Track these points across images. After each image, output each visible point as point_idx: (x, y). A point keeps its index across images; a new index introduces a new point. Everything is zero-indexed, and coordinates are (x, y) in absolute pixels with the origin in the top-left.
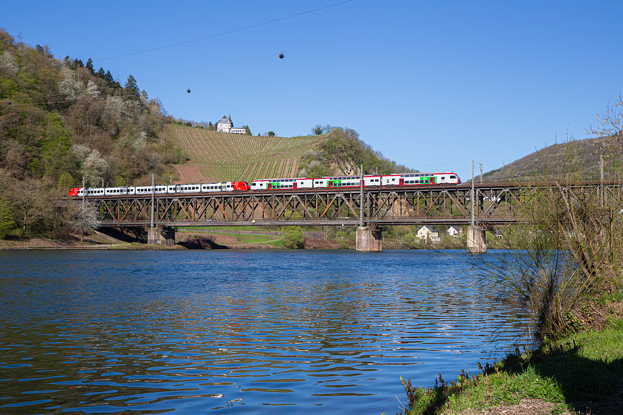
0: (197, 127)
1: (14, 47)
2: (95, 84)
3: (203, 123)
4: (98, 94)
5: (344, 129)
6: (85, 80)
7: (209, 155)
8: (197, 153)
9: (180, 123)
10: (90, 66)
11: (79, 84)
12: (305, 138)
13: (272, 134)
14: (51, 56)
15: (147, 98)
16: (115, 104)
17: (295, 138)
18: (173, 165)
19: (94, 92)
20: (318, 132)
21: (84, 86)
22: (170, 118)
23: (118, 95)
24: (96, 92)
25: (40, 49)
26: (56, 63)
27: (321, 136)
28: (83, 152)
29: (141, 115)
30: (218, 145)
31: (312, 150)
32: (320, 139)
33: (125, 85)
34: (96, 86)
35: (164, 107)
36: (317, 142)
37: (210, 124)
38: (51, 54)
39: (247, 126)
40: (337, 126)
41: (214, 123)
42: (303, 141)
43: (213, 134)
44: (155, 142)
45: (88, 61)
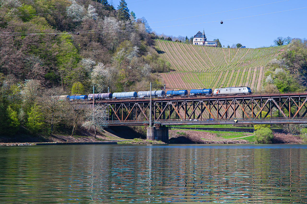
0: (176, 41)
3: (181, 38)
4: (97, 15)
5: (303, 40)
6: (86, 4)
7: (187, 64)
9: (162, 38)
12: (268, 48)
13: (239, 46)
15: (135, 18)
16: (111, 24)
17: (260, 48)
18: (159, 74)
19: (94, 14)
20: (280, 43)
21: (85, 9)
22: (154, 34)
23: (113, 16)
27: (283, 47)
28: (90, 65)
30: (195, 56)
31: (275, 59)
32: (282, 49)
33: (118, 8)
34: (94, 9)
35: (149, 25)
39: (218, 40)
40: (296, 38)
41: (189, 38)
42: (268, 51)
43: (190, 47)
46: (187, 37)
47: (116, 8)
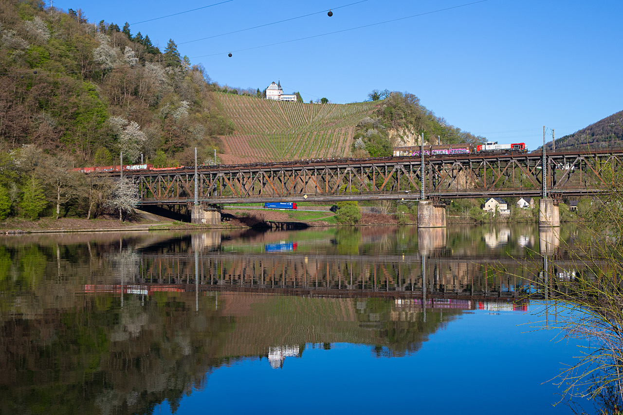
0: (243, 95)
1: (45, 12)
2: (133, 50)
3: (251, 90)
4: (136, 61)
5: (404, 93)
6: (122, 46)
7: (257, 124)
8: (244, 123)
9: (225, 91)
10: (126, 31)
11: (114, 51)
12: (361, 104)
13: (325, 101)
14: (85, 21)
15: (189, 64)
16: (154, 72)
17: (351, 104)
18: (218, 136)
19: (132, 59)
20: (375, 97)
21: (120, 52)
22: (215, 85)
23: (158, 61)
24: (134, 58)
25: (73, 13)
26: (89, 29)
27: (378, 102)
28: (120, 125)
29: (182, 82)
30: (266, 113)
31: (369, 118)
32: (377, 105)
33: (165, 51)
34: (133, 52)
35: (208, 74)
36: (374, 108)
37: (258, 91)
38: (85, 18)
39: (298, 93)
40: (395, 91)
41: (262, 90)
42: (360, 107)
43: (262, 102)
44: (198, 111)
45: (125, 25)
46: (258, 89)
47: (163, 51)
